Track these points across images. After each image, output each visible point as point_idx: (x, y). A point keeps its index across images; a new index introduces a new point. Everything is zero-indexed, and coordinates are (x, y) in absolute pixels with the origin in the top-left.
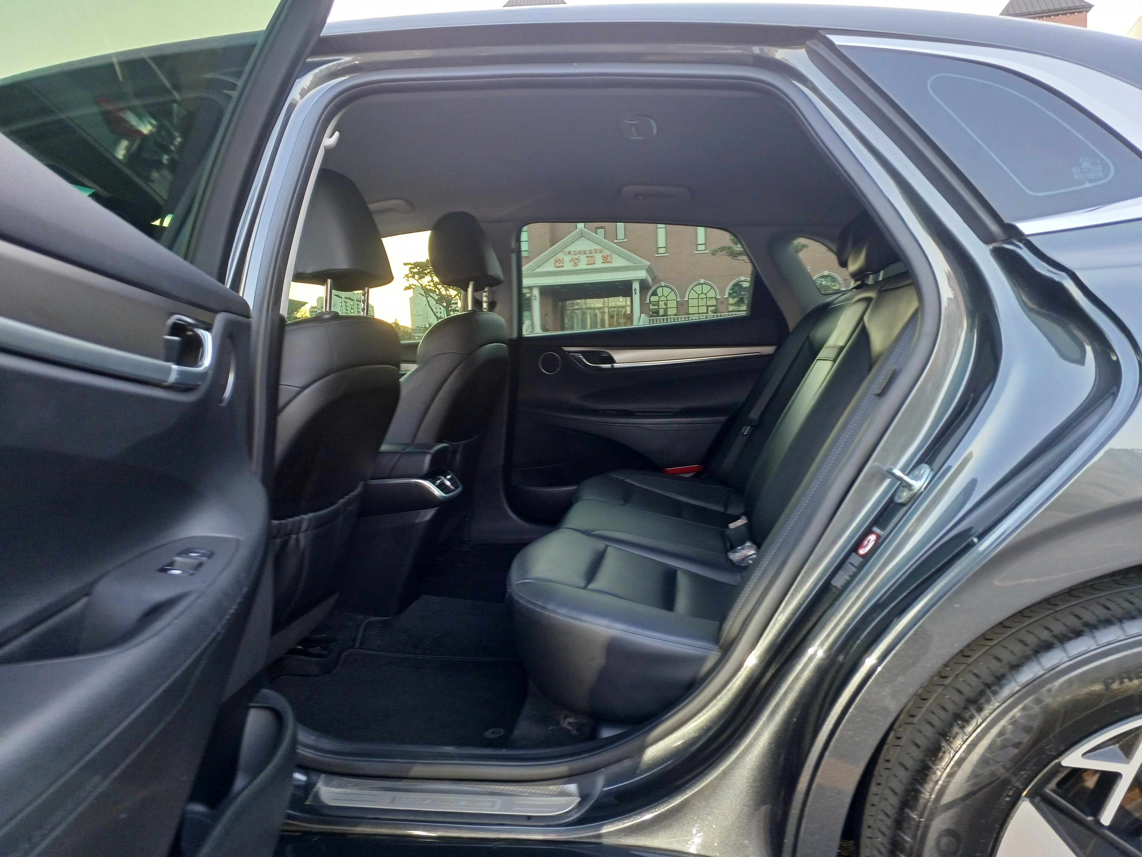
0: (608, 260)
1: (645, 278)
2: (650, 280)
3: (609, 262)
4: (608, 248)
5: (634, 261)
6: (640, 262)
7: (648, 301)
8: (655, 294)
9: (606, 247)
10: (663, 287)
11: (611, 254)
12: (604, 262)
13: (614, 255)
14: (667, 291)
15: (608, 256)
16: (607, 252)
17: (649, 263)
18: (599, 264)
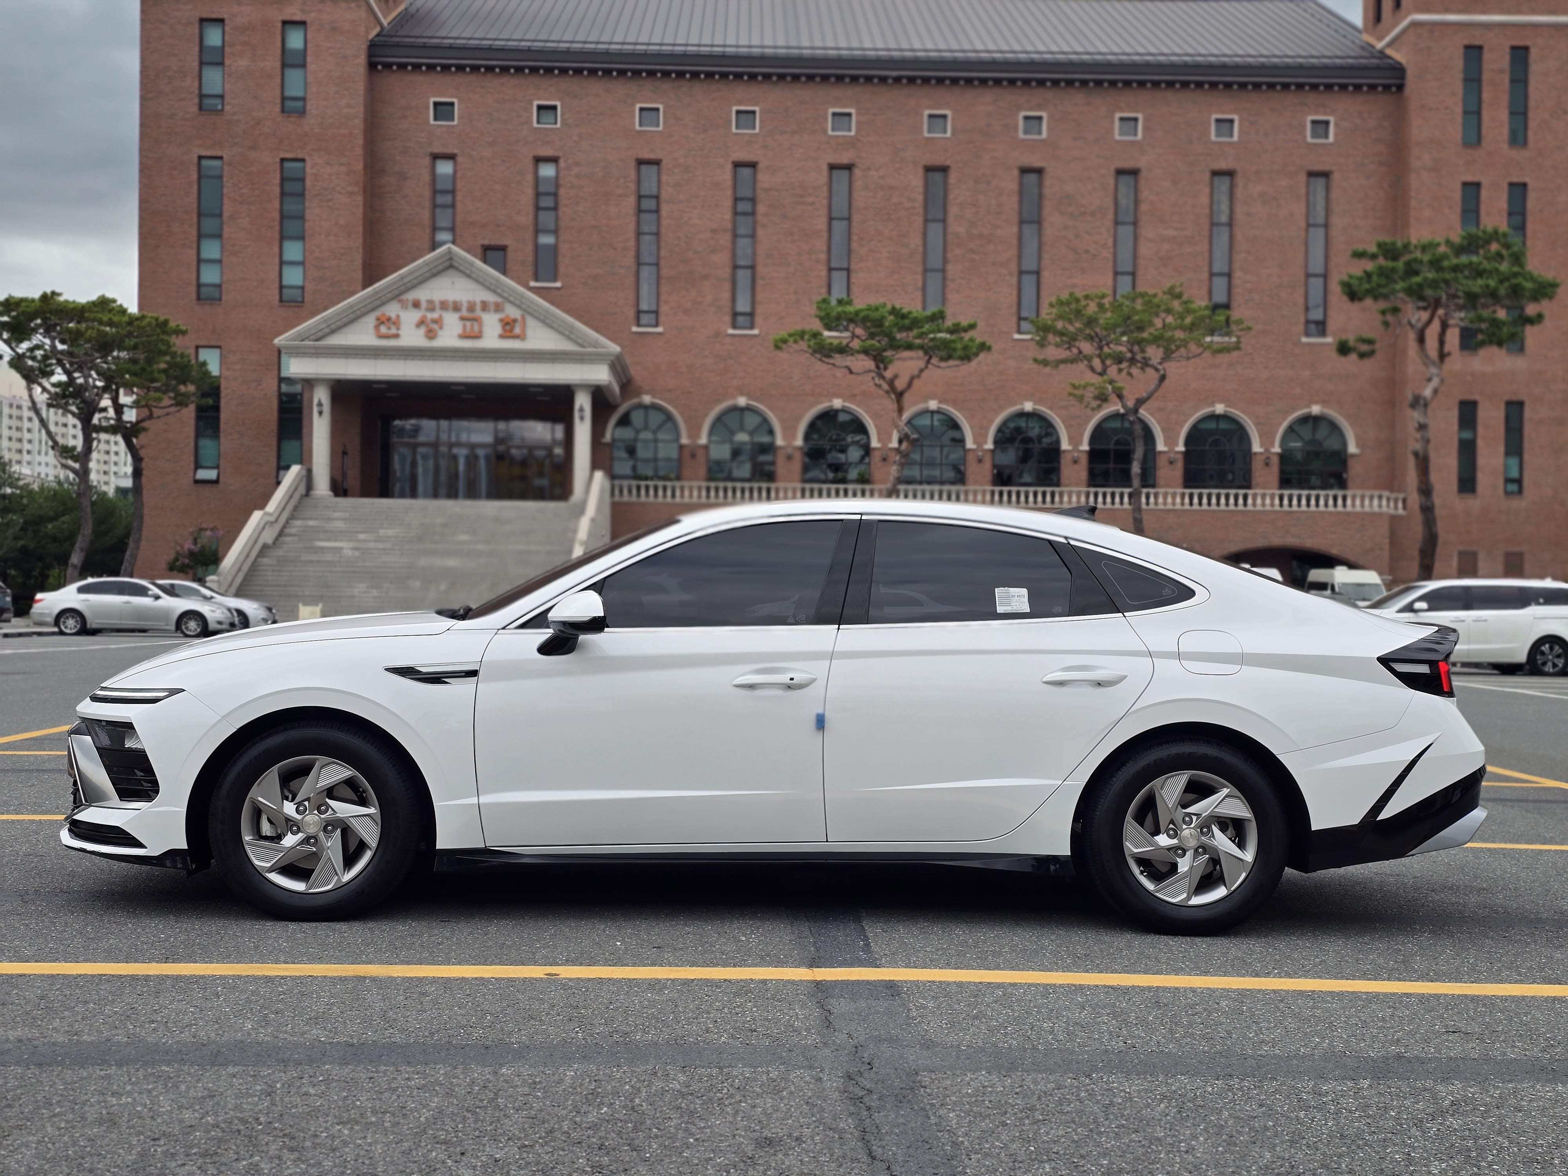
0: (517, 330)
1: (606, 383)
2: (616, 389)
3: (517, 337)
4: (518, 302)
5: (580, 341)
6: (596, 345)
7: (608, 437)
8: (625, 421)
9: (511, 299)
10: (646, 408)
11: (523, 317)
12: (508, 334)
13: (531, 322)
14: (655, 418)
15: (515, 321)
16: (513, 312)
17: (615, 348)
18: (491, 339)
